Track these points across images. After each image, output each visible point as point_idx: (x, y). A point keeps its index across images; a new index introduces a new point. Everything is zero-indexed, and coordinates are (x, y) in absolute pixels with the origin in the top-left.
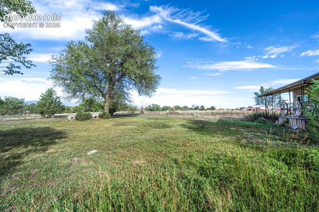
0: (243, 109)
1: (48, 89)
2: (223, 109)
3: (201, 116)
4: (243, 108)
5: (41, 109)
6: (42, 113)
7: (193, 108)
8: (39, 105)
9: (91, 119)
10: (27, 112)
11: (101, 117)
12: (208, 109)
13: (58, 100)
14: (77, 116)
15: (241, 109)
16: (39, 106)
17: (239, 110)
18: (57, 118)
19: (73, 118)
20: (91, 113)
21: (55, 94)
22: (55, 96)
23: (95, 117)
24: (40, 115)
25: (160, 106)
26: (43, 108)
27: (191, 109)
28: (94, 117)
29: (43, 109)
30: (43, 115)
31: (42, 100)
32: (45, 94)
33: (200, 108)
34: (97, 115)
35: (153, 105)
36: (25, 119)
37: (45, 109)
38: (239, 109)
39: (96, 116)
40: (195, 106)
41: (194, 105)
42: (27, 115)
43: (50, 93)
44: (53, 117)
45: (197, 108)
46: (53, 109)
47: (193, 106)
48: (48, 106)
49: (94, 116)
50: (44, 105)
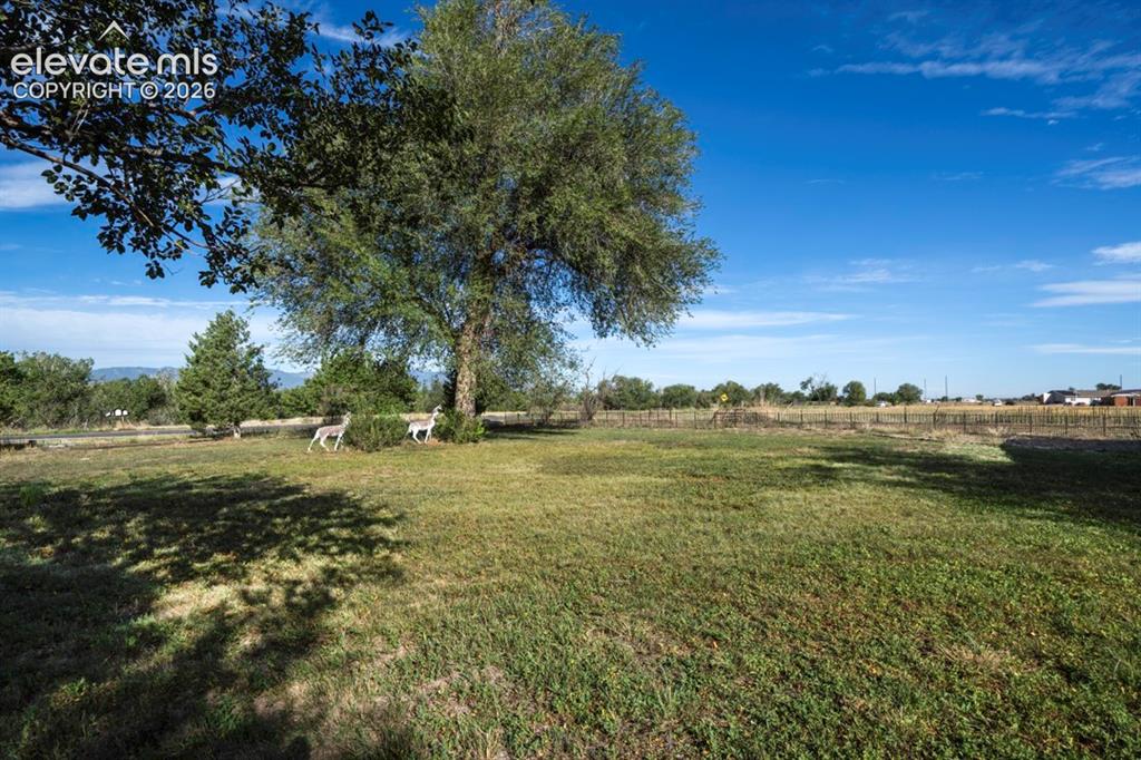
0: (1068, 400)
1: (219, 316)
2: (959, 400)
3: (902, 433)
4: (1071, 393)
5: (194, 402)
6: (197, 417)
7: (807, 393)
8: (184, 386)
9: (405, 442)
10: (118, 413)
11: (443, 434)
12: (881, 397)
13: (255, 361)
14: (352, 428)
15: (1057, 397)
16: (184, 389)
17: (1048, 403)
18: (254, 440)
19: (336, 437)
20: (406, 417)
21: (242, 337)
22: (244, 345)
23: (422, 434)
24: (188, 427)
25: (650, 386)
26: (198, 395)
27: (796, 398)
28: (414, 436)
29: (200, 399)
30: (198, 424)
31: (197, 361)
32: (205, 337)
33: (840, 393)
34: (429, 428)
35: (621, 380)
36: (133, 441)
37: (207, 399)
38: (1046, 396)
39: (424, 428)
40: (817, 383)
41: (810, 381)
42: (119, 425)
43: (226, 332)
44: (236, 435)
45: (824, 395)
46: (238, 400)
47: (804, 385)
48: (221, 390)
49: (415, 429)
50: (206, 384)
